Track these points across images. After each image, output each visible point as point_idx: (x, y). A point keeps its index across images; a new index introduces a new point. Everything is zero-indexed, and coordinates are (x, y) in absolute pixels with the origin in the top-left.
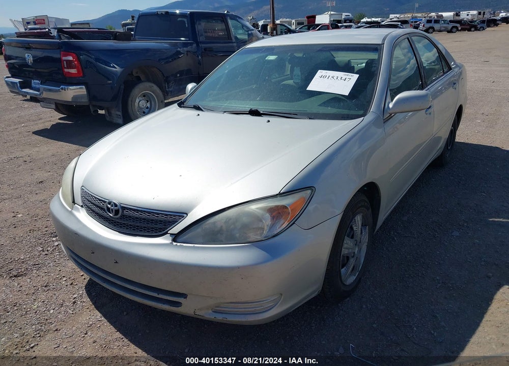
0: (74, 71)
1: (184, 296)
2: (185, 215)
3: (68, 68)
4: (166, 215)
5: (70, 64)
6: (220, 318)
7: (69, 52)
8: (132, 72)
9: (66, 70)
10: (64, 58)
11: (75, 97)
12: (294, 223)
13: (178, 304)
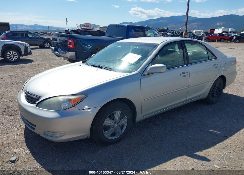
0: (71, 46)
1: (35, 126)
2: (41, 98)
3: (69, 45)
4: (37, 97)
5: (70, 43)
6: (44, 136)
7: (71, 39)
8: (98, 49)
9: (69, 46)
10: (68, 41)
11: (70, 56)
12: (74, 106)
13: (34, 129)
